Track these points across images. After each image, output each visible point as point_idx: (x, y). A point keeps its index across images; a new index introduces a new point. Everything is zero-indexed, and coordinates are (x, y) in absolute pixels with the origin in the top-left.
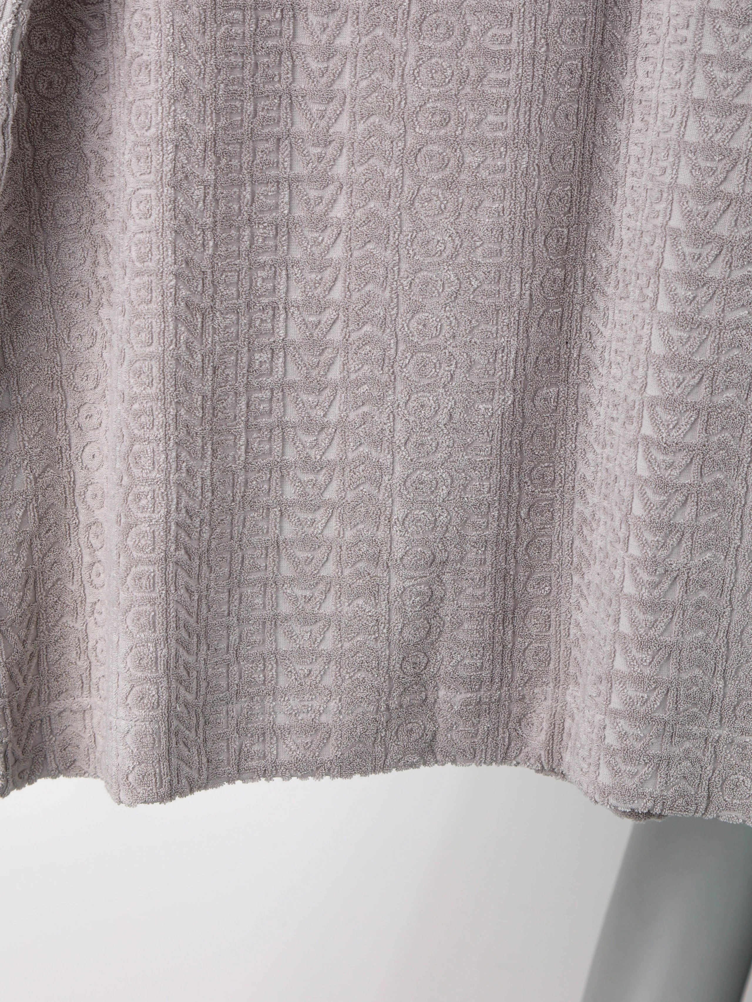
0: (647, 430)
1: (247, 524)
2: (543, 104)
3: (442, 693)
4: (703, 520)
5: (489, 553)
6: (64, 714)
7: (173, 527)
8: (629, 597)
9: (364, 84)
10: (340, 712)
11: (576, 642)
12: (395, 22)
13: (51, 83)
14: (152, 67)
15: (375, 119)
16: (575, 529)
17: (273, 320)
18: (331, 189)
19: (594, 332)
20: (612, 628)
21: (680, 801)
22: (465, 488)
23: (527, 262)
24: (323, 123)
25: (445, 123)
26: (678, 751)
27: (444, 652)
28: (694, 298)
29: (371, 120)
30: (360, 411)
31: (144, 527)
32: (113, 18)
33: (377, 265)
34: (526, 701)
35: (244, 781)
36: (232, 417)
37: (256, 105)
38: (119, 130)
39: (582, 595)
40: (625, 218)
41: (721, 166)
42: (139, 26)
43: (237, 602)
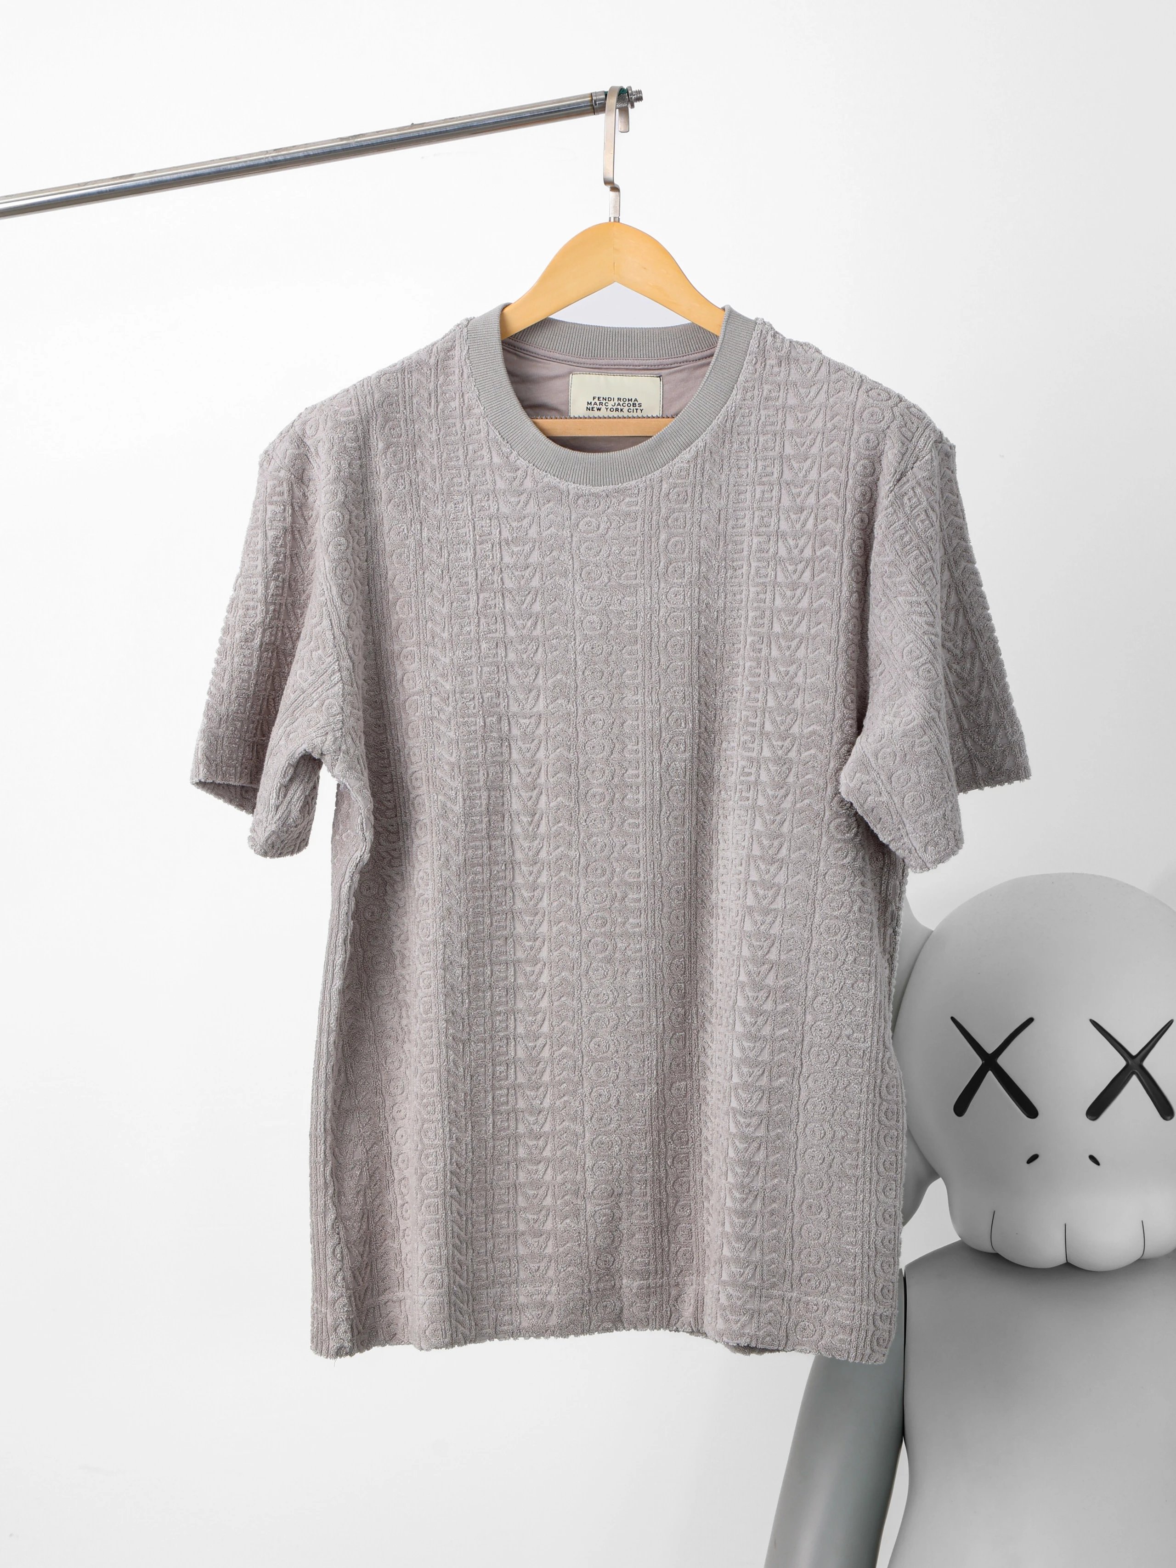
0: (734, 1104)
1: (496, 1173)
2: (662, 911)
3: (624, 1281)
4: (771, 1159)
5: (648, 1188)
6: (388, 1303)
7: (449, 1174)
8: (729, 1209)
9: (555, 904)
10: (559, 1293)
11: (708, 1246)
12: (572, 868)
13: (373, 913)
14: (430, 901)
15: (563, 924)
16: (703, 1172)
17: (507, 1046)
18: (539, 966)
19: (706, 1047)
20: (720, 1229)
21: (768, 1339)
22: (630, 1146)
23: (660, 1005)
24: (532, 928)
25: (604, 924)
26: (765, 1306)
27: (624, 1254)
28: (756, 1022)
29: (560, 924)
30: (562, 1100)
31: (431, 1175)
32: (408, 874)
33: (568, 1010)
34: (680, 1286)
35: (499, 1339)
36: (484, 1106)
37: (492, 920)
38: (413, 938)
39: (710, 1214)
40: (719, 977)
41: (765, 944)
42: (422, 878)
43: (491, 1223)
